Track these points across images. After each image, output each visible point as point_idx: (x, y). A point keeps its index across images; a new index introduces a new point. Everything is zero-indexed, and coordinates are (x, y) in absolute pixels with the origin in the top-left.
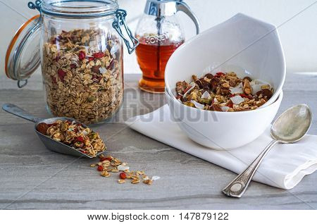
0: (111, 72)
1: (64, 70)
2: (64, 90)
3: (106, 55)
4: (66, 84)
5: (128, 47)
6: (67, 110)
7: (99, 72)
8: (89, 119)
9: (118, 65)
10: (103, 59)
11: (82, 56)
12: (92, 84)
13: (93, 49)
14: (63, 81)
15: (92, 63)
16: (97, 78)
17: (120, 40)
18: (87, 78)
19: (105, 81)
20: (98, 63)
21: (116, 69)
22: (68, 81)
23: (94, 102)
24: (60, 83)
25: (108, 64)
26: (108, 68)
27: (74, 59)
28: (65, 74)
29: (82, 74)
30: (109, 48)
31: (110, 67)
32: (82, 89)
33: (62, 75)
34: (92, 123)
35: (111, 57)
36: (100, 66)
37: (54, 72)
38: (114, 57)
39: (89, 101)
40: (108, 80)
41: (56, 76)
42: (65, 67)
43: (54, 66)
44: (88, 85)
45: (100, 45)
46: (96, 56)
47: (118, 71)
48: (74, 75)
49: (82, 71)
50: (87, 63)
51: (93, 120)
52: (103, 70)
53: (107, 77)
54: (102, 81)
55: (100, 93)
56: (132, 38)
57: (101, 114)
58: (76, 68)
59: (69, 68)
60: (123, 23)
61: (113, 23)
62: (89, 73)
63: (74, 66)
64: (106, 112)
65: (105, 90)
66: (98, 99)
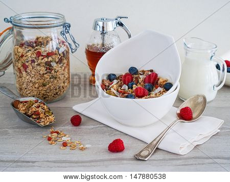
0: (60, 66)
1: (27, 64)
2: (27, 78)
3: (55, 54)
4: (28, 74)
5: (72, 49)
6: (29, 92)
7: (50, 66)
8: (45, 98)
9: (65, 61)
10: (54, 56)
11: (39, 54)
12: (46, 74)
13: (47, 49)
14: (26, 72)
15: (46, 59)
16: (50, 69)
17: (66, 44)
18: (43, 70)
19: (55, 72)
20: (50, 59)
21: (64, 63)
22: (29, 71)
23: (48, 86)
24: (24, 73)
25: (57, 60)
26: (57, 63)
27: (33, 56)
28: (27, 67)
29: (38, 67)
30: (58, 49)
31: (60, 61)
32: (39, 77)
33: (25, 67)
34: (47, 101)
35: (60, 55)
36: (51, 61)
37: (20, 65)
38: (62, 55)
39: (44, 85)
40: (58, 71)
41: (22, 68)
42: (28, 62)
43: (20, 62)
44: (43, 74)
45: (52, 46)
46: (49, 55)
47: (65, 65)
48: (33, 67)
49: (39, 65)
50: (42, 59)
51: (47, 99)
52: (54, 64)
53: (57, 69)
54: (53, 72)
55: (52, 80)
56: (75, 42)
57: (53, 95)
58: (35, 62)
59: (30, 62)
60: (68, 32)
61: (61, 32)
62: (43, 66)
63: (33, 61)
64: (57, 93)
65: (56, 78)
66: (50, 84)
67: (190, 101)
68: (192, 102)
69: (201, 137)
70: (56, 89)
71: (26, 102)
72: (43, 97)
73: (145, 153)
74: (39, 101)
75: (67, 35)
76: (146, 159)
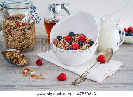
0: (30, 31)
1: (11, 30)
2: (11, 38)
3: (27, 24)
5: (37, 21)
6: (12, 46)
7: (24, 31)
8: (21, 50)
9: (33, 28)
10: (26, 26)
11: (18, 24)
12: (22, 35)
13: (23, 21)
14: (10, 34)
15: (22, 27)
16: (24, 33)
17: (34, 18)
18: (20, 33)
20: (24, 27)
21: (32, 30)
22: (12, 34)
23: (23, 43)
24: (9, 35)
25: (28, 28)
26: (28, 29)
27: (14, 25)
29: (17, 32)
30: (29, 21)
31: (30, 28)
32: (18, 37)
33: (10, 32)
34: (22, 51)
35: (30, 25)
36: (25, 28)
37: (7, 31)
38: (31, 25)
39: (21, 42)
40: (29, 34)
42: (11, 29)
43: (7, 29)
44: (20, 36)
45: (25, 20)
46: (23, 25)
47: (33, 31)
48: (14, 32)
49: (17, 30)
50: (20, 27)
52: (26, 30)
53: (28, 33)
54: (26, 34)
55: (25, 39)
56: (38, 18)
57: (26, 48)
58: (15, 29)
59: (13, 29)
60: (35, 12)
61: (31, 12)
62: (20, 31)
63: (14, 28)
64: (28, 47)
65: (27, 38)
66: (24, 42)
67: (104, 52)
68: (105, 52)
69: (110, 72)
70: (28, 45)
71: (10, 52)
72: (20, 49)
73: (78, 81)
74: (18, 51)
75: (34, 13)
76: (79, 85)
